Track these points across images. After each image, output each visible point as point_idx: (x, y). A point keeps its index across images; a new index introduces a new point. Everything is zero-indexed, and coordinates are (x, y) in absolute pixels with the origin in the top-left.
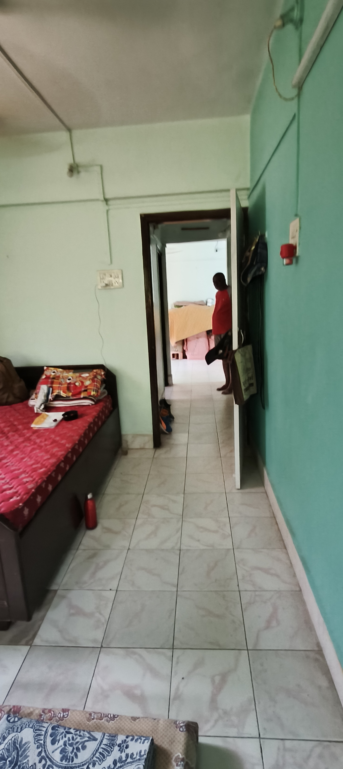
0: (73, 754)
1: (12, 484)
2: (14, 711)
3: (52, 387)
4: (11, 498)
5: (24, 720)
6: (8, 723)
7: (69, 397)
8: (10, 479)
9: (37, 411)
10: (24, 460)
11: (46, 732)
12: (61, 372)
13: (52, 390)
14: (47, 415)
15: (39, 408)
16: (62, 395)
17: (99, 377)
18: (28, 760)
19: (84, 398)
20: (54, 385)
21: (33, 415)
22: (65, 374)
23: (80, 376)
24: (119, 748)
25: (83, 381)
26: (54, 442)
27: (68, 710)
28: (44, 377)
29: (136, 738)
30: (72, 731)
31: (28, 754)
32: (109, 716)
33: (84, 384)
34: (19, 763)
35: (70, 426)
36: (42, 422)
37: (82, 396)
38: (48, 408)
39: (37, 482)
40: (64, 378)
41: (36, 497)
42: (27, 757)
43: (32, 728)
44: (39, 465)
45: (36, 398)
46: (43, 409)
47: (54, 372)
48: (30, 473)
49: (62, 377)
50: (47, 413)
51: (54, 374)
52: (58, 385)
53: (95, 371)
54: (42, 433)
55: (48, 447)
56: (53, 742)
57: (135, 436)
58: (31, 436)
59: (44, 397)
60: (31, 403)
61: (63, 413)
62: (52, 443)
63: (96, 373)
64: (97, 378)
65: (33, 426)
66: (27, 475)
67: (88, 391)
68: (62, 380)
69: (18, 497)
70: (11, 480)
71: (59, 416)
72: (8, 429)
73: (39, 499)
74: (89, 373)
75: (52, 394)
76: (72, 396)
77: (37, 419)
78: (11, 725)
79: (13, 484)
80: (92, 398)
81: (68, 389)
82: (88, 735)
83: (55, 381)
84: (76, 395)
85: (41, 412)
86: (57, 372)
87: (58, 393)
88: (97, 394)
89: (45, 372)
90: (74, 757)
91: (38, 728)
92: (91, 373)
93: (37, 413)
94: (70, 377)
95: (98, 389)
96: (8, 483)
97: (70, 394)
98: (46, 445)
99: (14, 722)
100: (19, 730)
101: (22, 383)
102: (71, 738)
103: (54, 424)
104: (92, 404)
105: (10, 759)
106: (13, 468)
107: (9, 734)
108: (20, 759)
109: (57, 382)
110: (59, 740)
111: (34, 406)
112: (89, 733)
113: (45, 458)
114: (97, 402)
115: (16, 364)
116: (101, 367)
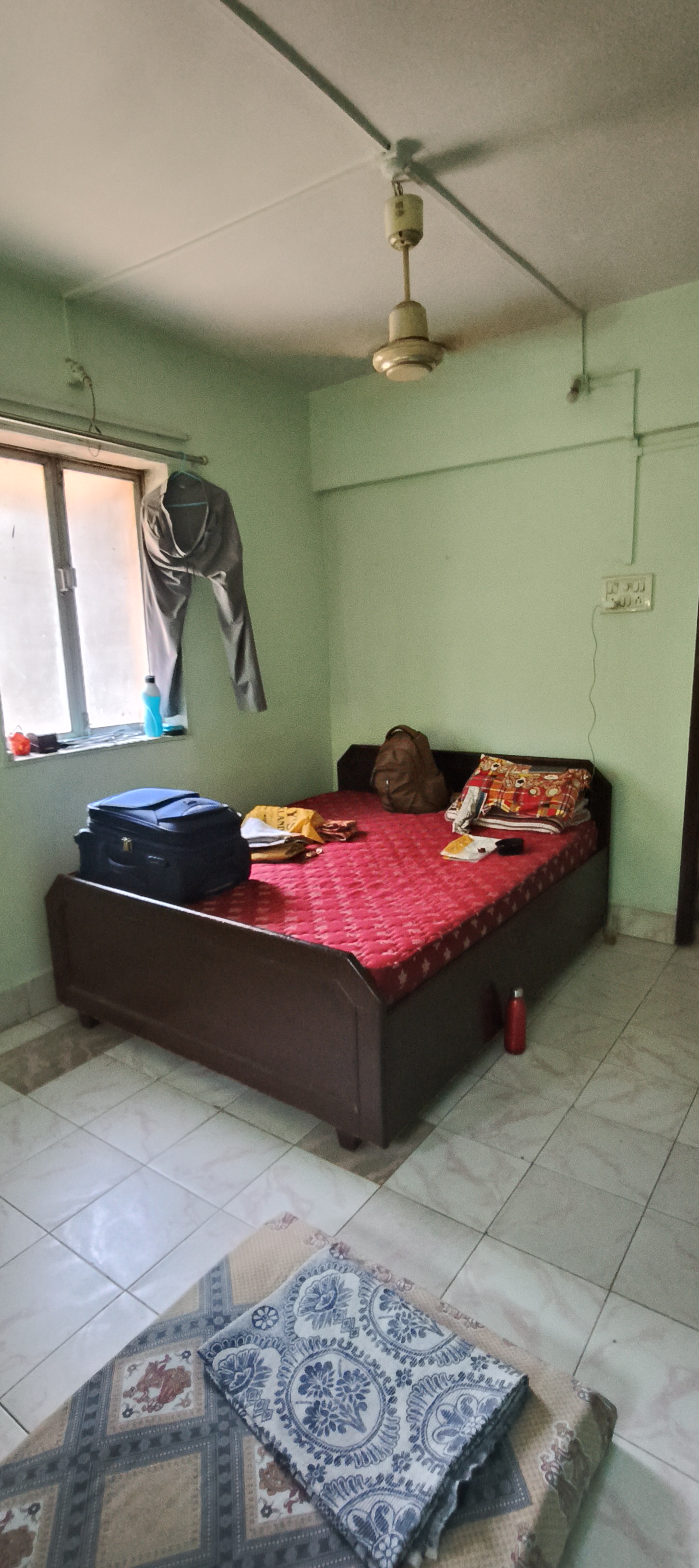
0: (406, 1333)
1: (390, 932)
2: (341, 1247)
3: (487, 791)
4: (386, 951)
5: (351, 1263)
6: (331, 1256)
7: (514, 813)
8: (389, 925)
9: (456, 829)
10: (417, 903)
11: (376, 1290)
12: (508, 767)
13: (488, 797)
14: (472, 840)
15: (460, 826)
16: (502, 808)
17: (577, 784)
18: (346, 1310)
19: (542, 820)
20: (491, 789)
21: (448, 836)
22: (515, 772)
23: (541, 778)
24: (472, 1362)
25: (546, 787)
26: (471, 884)
27: (412, 1284)
28: (477, 772)
29: (501, 1363)
30: (410, 1307)
31: (348, 1303)
32: (470, 1320)
33: (546, 793)
34: (334, 1307)
35: (506, 863)
36: (459, 850)
37: (538, 816)
38: (475, 829)
39: (427, 939)
40: (512, 778)
41: (423, 962)
42: (345, 1305)
43: (359, 1276)
44: (438, 915)
45: (459, 807)
46: (467, 827)
47: (496, 766)
48: (420, 922)
49: (509, 775)
50: (471, 836)
51: (495, 769)
52: (499, 790)
53: (571, 771)
54: (456, 867)
55: (459, 890)
56: (383, 1307)
57: (638, 912)
58: (436, 868)
59: (472, 806)
60: (449, 814)
61: (497, 840)
62: (467, 886)
63: (573, 775)
64: (573, 786)
65: (443, 853)
66: (415, 925)
67: (551, 806)
68: (508, 781)
69: (394, 951)
70: (391, 926)
71: (490, 844)
72: (405, 851)
73: (426, 966)
74: (559, 775)
75: (485, 803)
76: (520, 812)
77: (452, 844)
78: (334, 1260)
79: (393, 932)
80: (555, 820)
81: (516, 798)
82: (431, 1323)
83: (496, 781)
84: (528, 813)
85: (461, 833)
86: (502, 765)
87: (497, 802)
88: (567, 816)
89: (481, 764)
90: (406, 1338)
91: (366, 1280)
92: (564, 775)
93: (455, 833)
94: (522, 778)
95: (571, 806)
96: (385, 930)
97: (517, 809)
98: (456, 887)
99: (338, 1258)
100: (343, 1270)
101: (441, 779)
102: (407, 1314)
103: (480, 856)
104: (555, 833)
105: (325, 1296)
106: (397, 911)
107: (329, 1268)
108: (337, 1303)
109: (497, 784)
110: (390, 1309)
111: (453, 820)
112: (434, 1322)
113: (450, 906)
114: (564, 831)
115: (436, 744)
116: (585, 765)
